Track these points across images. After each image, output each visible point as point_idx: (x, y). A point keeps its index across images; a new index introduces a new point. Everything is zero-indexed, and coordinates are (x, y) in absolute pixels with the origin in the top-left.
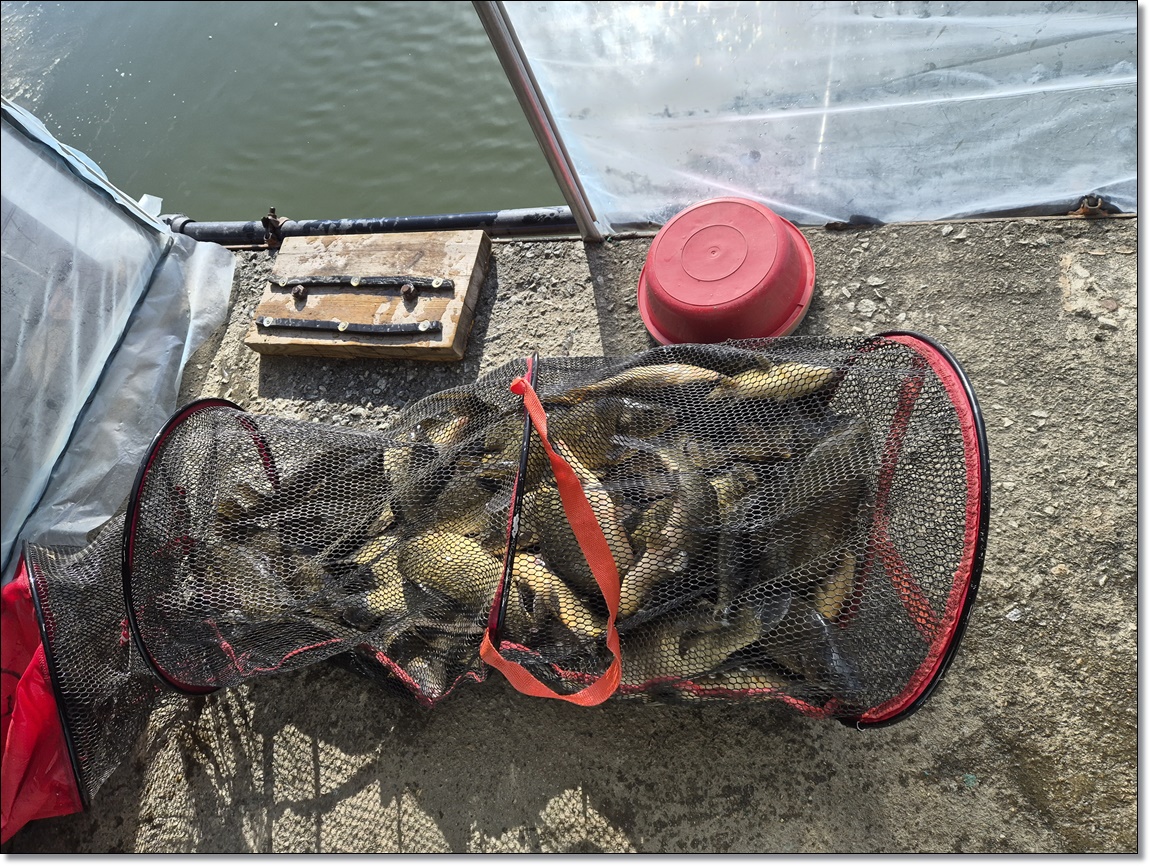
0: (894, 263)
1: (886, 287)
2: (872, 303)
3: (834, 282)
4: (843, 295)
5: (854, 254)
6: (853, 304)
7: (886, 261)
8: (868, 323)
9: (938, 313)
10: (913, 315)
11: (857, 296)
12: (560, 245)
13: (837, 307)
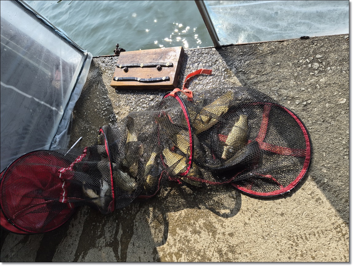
0: (326, 50)
1: (323, 58)
2: (318, 64)
3: (304, 57)
4: (306, 62)
5: (311, 47)
6: (310, 64)
7: (323, 49)
8: (316, 71)
9: (342, 67)
10: (333, 67)
11: (312, 62)
12: (207, 50)
13: (304, 66)
